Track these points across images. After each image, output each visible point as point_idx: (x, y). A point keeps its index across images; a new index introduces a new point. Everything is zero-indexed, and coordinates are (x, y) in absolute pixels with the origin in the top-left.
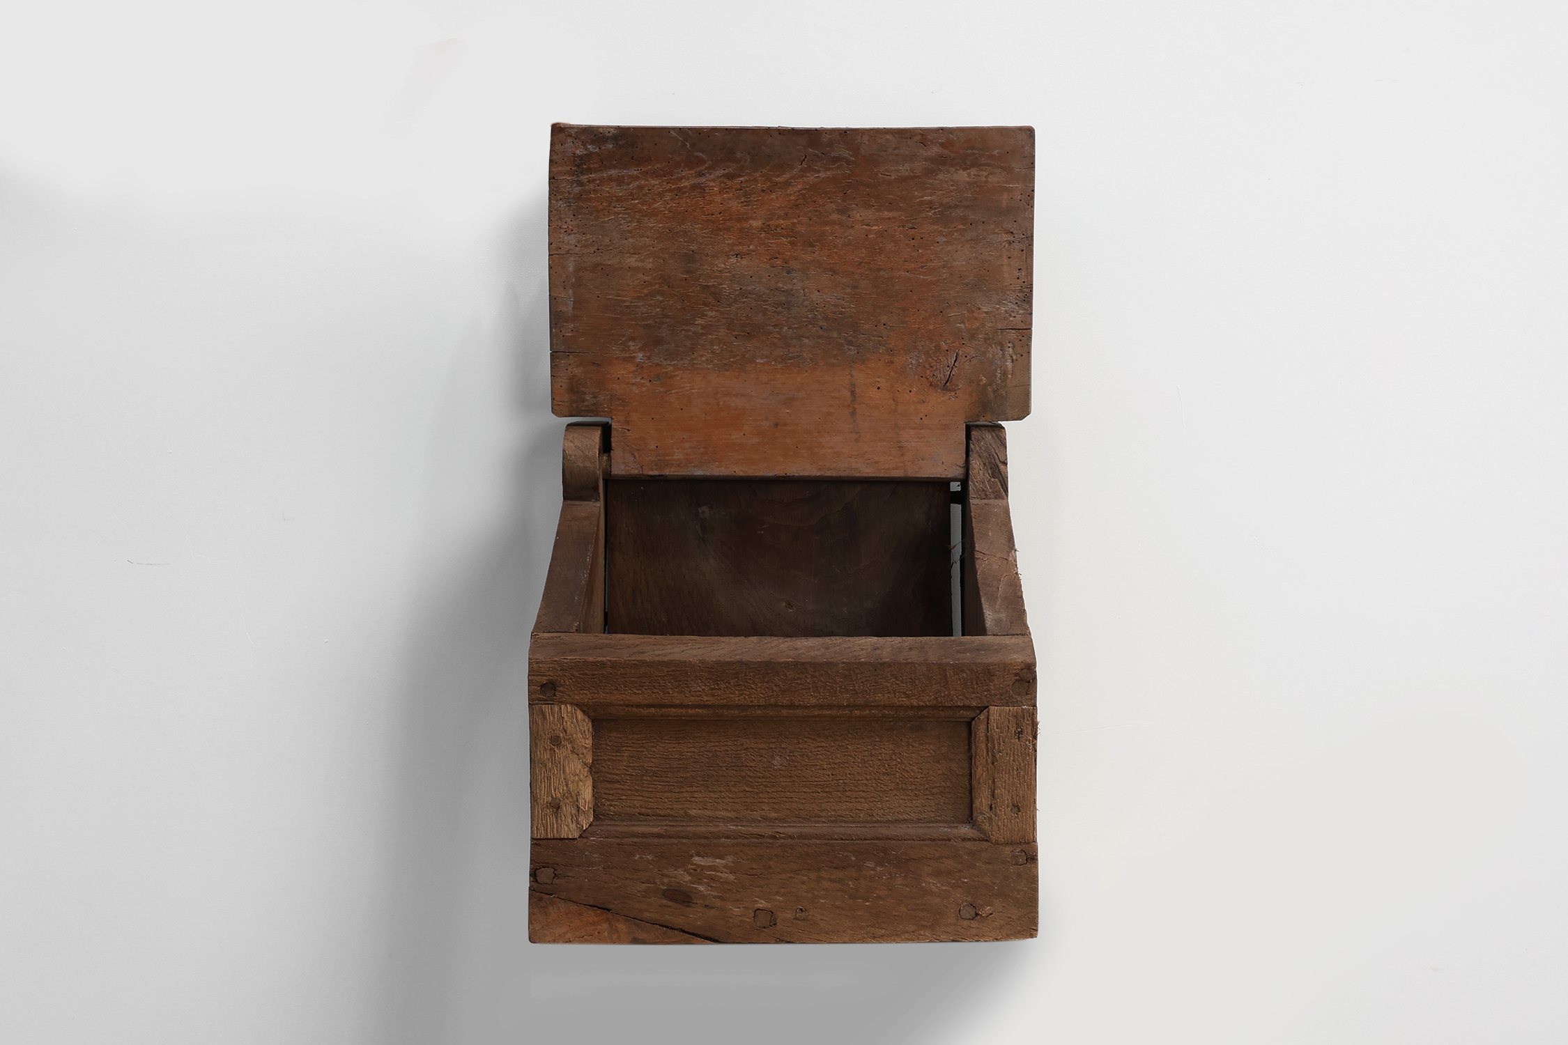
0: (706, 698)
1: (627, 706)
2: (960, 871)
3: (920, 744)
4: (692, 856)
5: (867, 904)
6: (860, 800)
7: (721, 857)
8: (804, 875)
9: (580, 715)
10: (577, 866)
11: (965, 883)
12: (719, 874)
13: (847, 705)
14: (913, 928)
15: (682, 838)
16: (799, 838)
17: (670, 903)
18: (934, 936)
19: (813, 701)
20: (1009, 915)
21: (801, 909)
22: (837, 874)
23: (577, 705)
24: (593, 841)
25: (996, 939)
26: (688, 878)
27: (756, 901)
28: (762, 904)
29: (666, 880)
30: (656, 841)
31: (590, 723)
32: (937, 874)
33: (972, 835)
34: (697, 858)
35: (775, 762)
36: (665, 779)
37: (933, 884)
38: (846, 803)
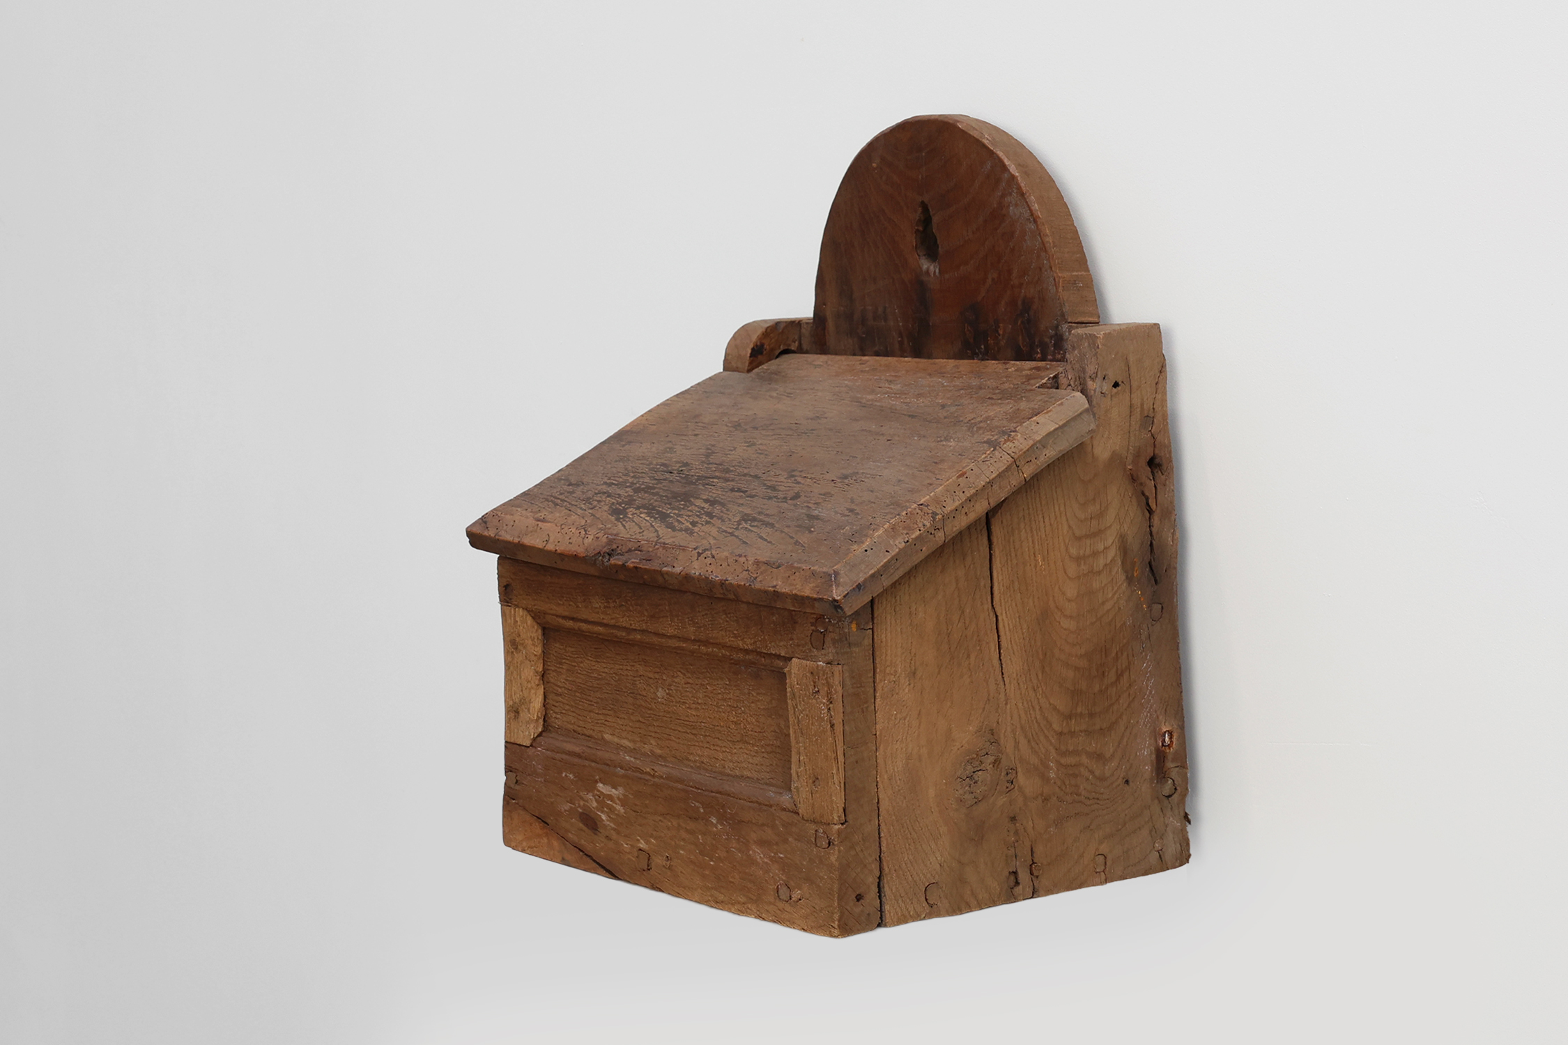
0: (602, 616)
1: (557, 616)
2: (777, 844)
3: (758, 694)
4: (596, 782)
5: (712, 863)
6: (717, 748)
7: (614, 787)
8: (669, 821)
9: (529, 620)
10: (529, 775)
11: (781, 858)
12: (614, 805)
13: (694, 640)
14: (743, 899)
15: (593, 761)
16: (667, 778)
17: (585, 828)
18: (758, 913)
19: (671, 631)
20: (814, 905)
21: (667, 857)
22: (691, 825)
23: (528, 611)
24: (539, 751)
25: (803, 929)
26: (595, 804)
27: (638, 840)
28: (642, 845)
29: (582, 803)
30: (576, 760)
31: (540, 631)
32: (762, 843)
33: (788, 805)
34: (601, 785)
35: (659, 694)
36: (589, 698)
37: (758, 854)
38: (707, 749)
